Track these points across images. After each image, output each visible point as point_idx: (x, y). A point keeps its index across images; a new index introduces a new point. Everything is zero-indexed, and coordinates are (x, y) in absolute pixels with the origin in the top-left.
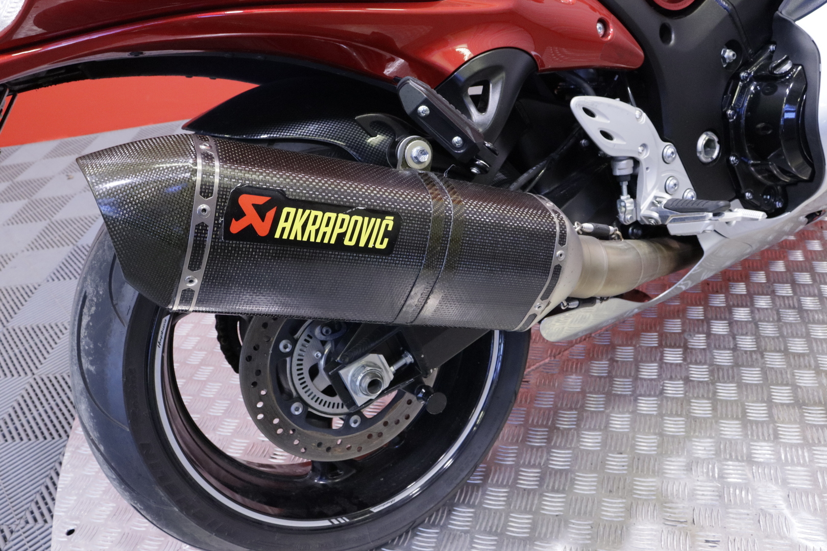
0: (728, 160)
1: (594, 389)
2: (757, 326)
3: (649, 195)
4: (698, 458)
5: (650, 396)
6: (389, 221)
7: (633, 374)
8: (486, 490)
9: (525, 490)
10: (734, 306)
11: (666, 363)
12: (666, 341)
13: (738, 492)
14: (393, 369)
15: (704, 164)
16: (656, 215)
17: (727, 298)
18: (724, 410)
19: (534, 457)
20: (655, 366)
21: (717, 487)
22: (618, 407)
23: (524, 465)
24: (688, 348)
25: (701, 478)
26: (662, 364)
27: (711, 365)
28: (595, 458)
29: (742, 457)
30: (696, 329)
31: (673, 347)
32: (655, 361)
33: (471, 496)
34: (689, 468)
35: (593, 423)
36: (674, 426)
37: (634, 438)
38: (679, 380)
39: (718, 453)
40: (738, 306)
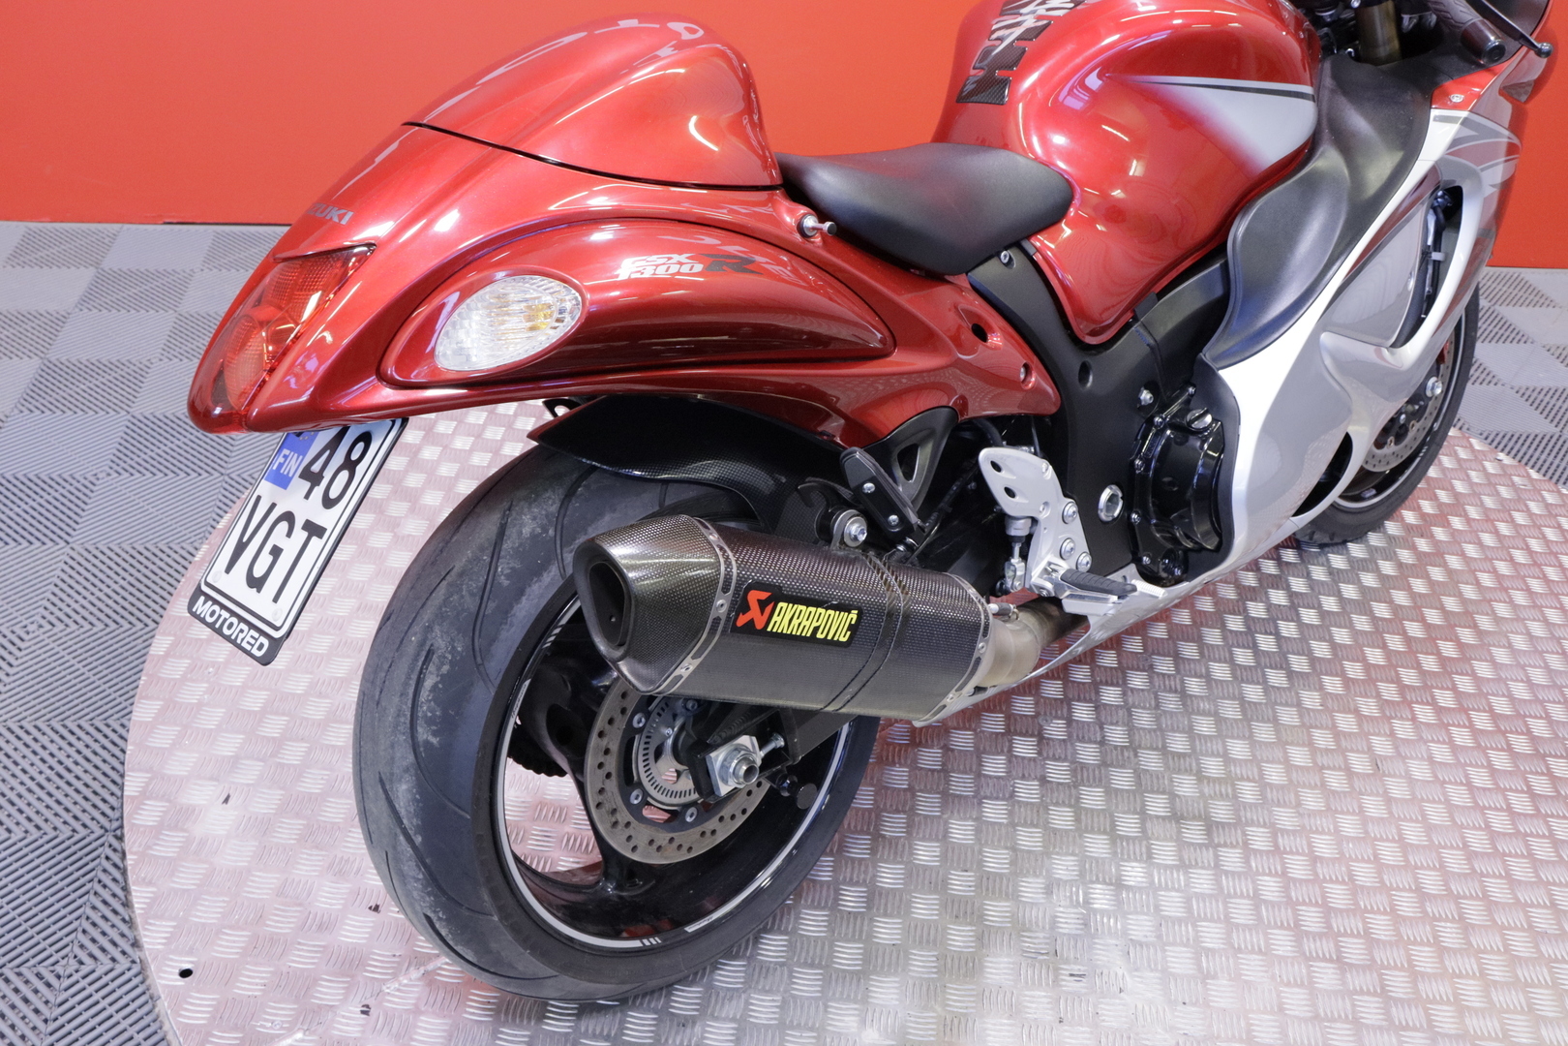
0: (1129, 517)
1: (926, 786)
2: (1130, 714)
3: (1042, 559)
4: (1060, 879)
5: (997, 799)
6: (854, 615)
7: (974, 768)
8: (800, 913)
9: (850, 913)
10: (1101, 683)
11: (1016, 757)
12: (1015, 727)
13: (1105, 920)
14: (762, 754)
15: (1105, 523)
16: (1049, 586)
17: (1092, 671)
18: (1089, 822)
19: (856, 872)
20: (1001, 759)
21: (1082, 913)
22: (959, 811)
23: (844, 882)
24: (1044, 738)
25: (1062, 903)
26: (1011, 757)
27: (1073, 762)
28: (934, 875)
29: (1110, 879)
30: (1054, 712)
31: (1024, 735)
32: (1001, 753)
33: (781, 920)
34: (1048, 891)
35: (928, 831)
36: (1029, 839)
37: (980, 852)
38: (1033, 780)
39: (1082, 874)
40: (1107, 684)
